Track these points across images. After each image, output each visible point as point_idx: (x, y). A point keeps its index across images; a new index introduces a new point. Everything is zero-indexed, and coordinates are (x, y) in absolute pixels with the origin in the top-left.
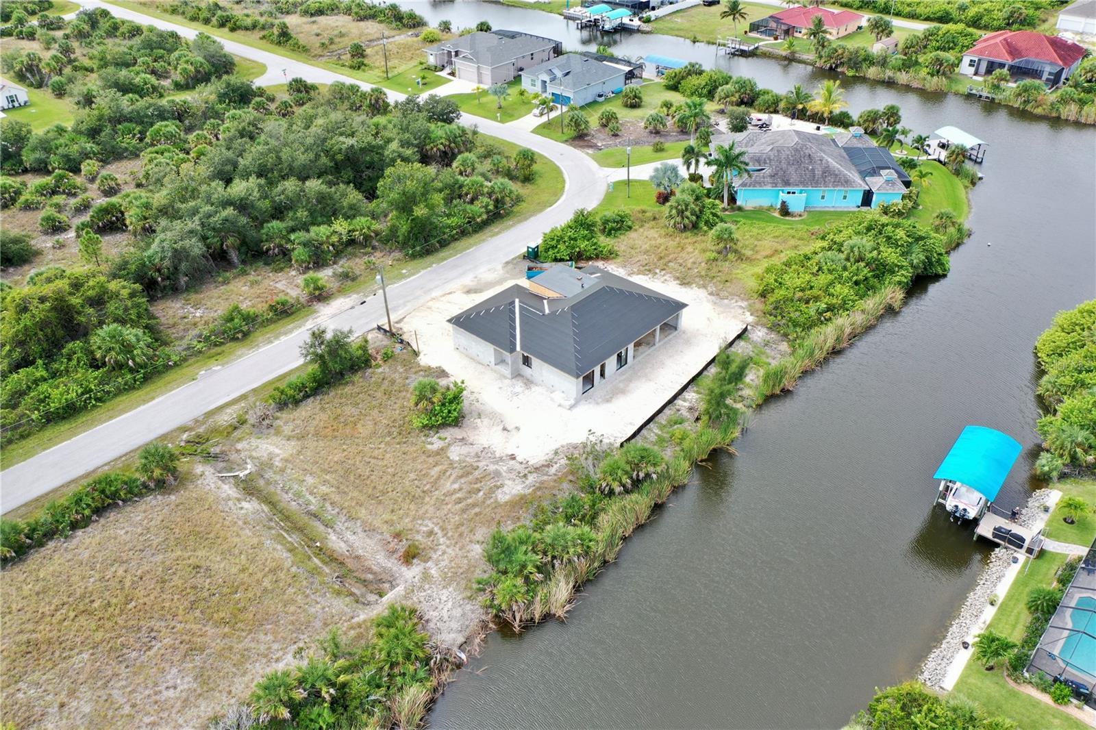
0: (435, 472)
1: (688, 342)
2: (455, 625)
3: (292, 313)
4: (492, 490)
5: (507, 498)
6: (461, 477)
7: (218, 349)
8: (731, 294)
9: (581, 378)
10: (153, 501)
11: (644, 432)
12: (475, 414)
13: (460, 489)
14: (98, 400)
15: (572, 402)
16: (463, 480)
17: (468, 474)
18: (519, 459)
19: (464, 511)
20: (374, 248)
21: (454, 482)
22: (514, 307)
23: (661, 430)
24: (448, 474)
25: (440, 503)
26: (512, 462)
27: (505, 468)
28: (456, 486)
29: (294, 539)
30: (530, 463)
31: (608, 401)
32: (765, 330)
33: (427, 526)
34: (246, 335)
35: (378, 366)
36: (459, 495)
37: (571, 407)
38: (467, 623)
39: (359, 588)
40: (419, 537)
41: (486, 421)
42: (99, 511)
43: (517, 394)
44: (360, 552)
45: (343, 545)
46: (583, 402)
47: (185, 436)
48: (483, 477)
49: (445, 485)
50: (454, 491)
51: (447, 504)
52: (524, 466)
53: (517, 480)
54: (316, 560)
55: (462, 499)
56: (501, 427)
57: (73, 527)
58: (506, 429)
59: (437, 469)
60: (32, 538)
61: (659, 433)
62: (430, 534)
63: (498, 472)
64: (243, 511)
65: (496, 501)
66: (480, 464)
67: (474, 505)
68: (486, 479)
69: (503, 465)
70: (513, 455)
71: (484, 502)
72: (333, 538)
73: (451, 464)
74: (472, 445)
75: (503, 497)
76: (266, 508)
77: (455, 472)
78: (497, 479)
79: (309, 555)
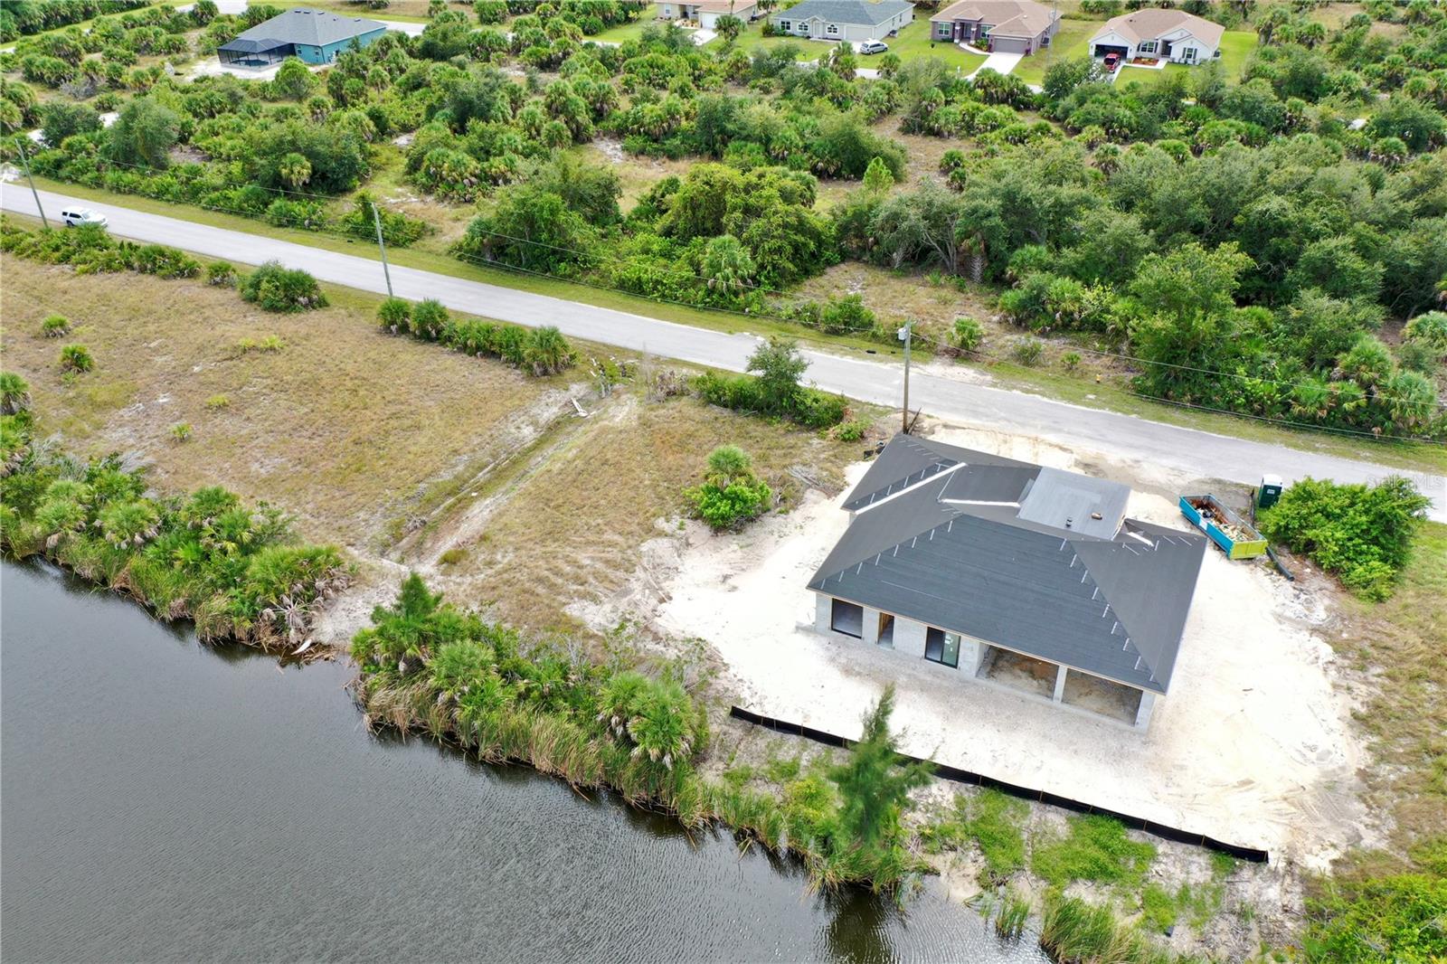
0: (609, 536)
1: (1118, 757)
2: (344, 626)
4: (585, 596)
5: (576, 613)
6: (607, 562)
8: (1397, 813)
9: (829, 598)
10: (514, 377)
11: (794, 739)
12: (750, 541)
13: (581, 567)
14: (663, 296)
16: (599, 565)
17: (617, 567)
18: (663, 606)
19: (540, 580)
21: (592, 558)
22: (943, 469)
23: (814, 764)
24: (609, 549)
25: (550, 556)
26: (654, 601)
27: (638, 597)
28: (586, 562)
29: (482, 476)
30: (657, 619)
31: (848, 671)
32: (1297, 902)
33: (504, 557)
34: (834, 332)
35: (823, 437)
36: (567, 569)
37: (799, 628)
39: (408, 542)
40: (483, 556)
41: (738, 555)
42: (491, 354)
44: (463, 526)
45: (476, 511)
46: (824, 641)
47: (629, 361)
48: (612, 582)
49: (585, 552)
50: (575, 563)
51: (547, 562)
52: (649, 614)
53: (613, 615)
54: (451, 500)
55: (558, 573)
56: (729, 572)
57: (464, 348)
58: (726, 578)
59: (616, 538)
60: (438, 332)
61: (804, 763)
62: (490, 564)
63: (627, 592)
64: (513, 430)
65: (564, 604)
66: (639, 573)
67: (552, 586)
68: (609, 586)
69: (644, 595)
70: (670, 598)
71: (559, 594)
72: (488, 501)
73: (630, 547)
74: (679, 556)
75: (574, 610)
76: (529, 444)
77: (614, 554)
78: (612, 595)
79: (456, 494)
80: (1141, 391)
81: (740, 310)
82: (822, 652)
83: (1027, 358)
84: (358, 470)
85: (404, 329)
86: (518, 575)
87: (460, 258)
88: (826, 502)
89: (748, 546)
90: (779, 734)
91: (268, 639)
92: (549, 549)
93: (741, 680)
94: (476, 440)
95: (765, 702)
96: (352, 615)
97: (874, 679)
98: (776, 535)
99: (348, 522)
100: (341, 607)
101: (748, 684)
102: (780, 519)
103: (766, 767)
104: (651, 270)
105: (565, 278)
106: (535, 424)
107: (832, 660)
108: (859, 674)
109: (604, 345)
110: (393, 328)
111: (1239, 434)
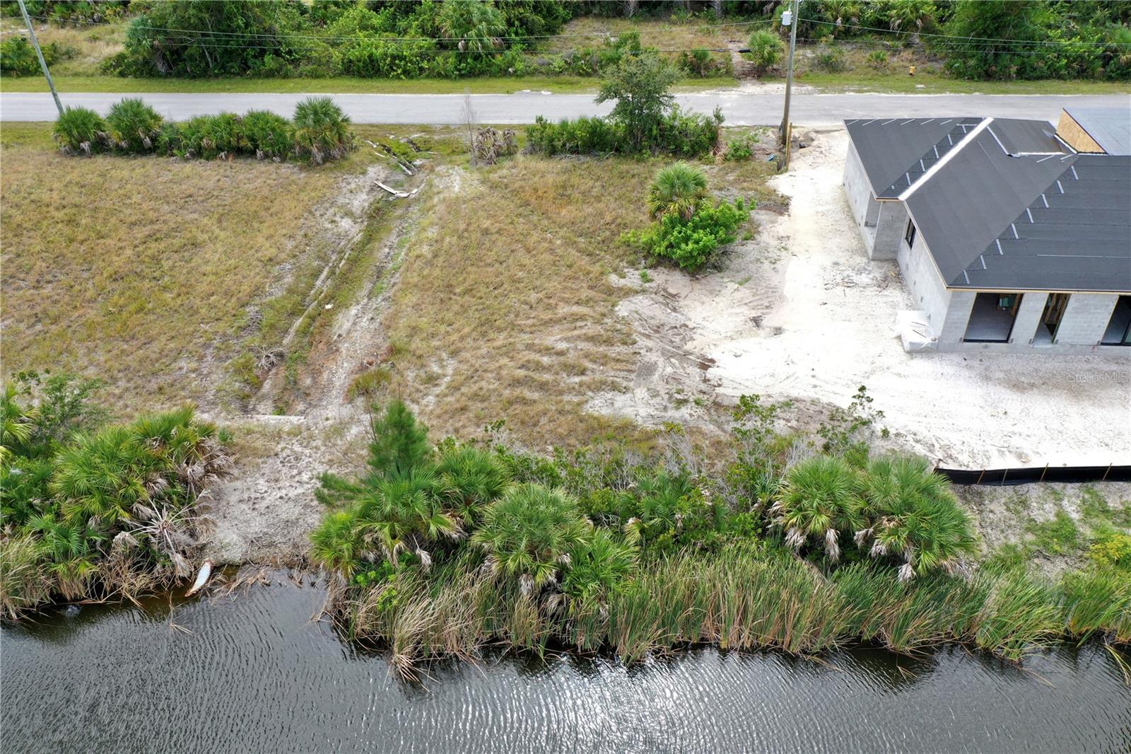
0: (563, 310)
2: (257, 526)
3: (707, 77)
4: (599, 387)
5: (606, 412)
6: (591, 339)
7: (576, 78)
10: (287, 170)
11: (1034, 490)
12: (743, 275)
13: (561, 353)
14: (407, 71)
15: (926, 341)
16: (584, 346)
17: (608, 342)
18: (712, 373)
19: (517, 382)
20: (908, 45)
21: (567, 339)
23: (1087, 514)
24: (579, 324)
25: (509, 351)
26: (695, 371)
27: (669, 370)
28: (562, 346)
29: (323, 284)
30: (718, 390)
31: (1017, 386)
33: (443, 367)
35: (711, 162)
36: (546, 360)
37: (915, 351)
38: (278, 539)
39: (274, 386)
40: (410, 375)
41: (745, 293)
42: (238, 152)
43: (850, 284)
44: (344, 347)
45: (347, 325)
46: (956, 358)
47: (415, 136)
48: (618, 360)
49: (551, 334)
50: (548, 351)
51: (512, 358)
52: (703, 387)
53: (658, 400)
54: (299, 322)
55: (539, 367)
56: (754, 314)
57: (199, 153)
58: (757, 321)
59: (575, 309)
60: (153, 140)
61: (1075, 516)
62: (432, 380)
63: (649, 370)
64: (329, 226)
65: (579, 404)
66: (643, 342)
67: (543, 386)
68: (618, 366)
69: (673, 366)
70: (712, 361)
71: (561, 393)
72: (354, 311)
73: (604, 315)
74: (675, 310)
75: (598, 406)
76: (358, 238)
77: (591, 329)
78: (633, 376)
79: (302, 312)
80: (959, 75)
81: (503, 73)
82: (967, 373)
83: (829, 66)
84: (140, 310)
85: (101, 146)
86: (483, 384)
87: (122, 75)
88: (780, 218)
89: (747, 280)
90: (1010, 489)
91: (132, 583)
92: (498, 343)
93: (897, 435)
94: (290, 245)
95: (953, 452)
96: (262, 506)
97: (1056, 386)
98: (767, 262)
99: (169, 379)
100: (233, 498)
101: (910, 438)
102: (750, 246)
103: (1030, 537)
104: (382, 45)
105: (271, 74)
106: (349, 214)
107: (986, 378)
108: (1032, 386)
109: (372, 125)
110: (85, 145)
111: (1078, 91)
